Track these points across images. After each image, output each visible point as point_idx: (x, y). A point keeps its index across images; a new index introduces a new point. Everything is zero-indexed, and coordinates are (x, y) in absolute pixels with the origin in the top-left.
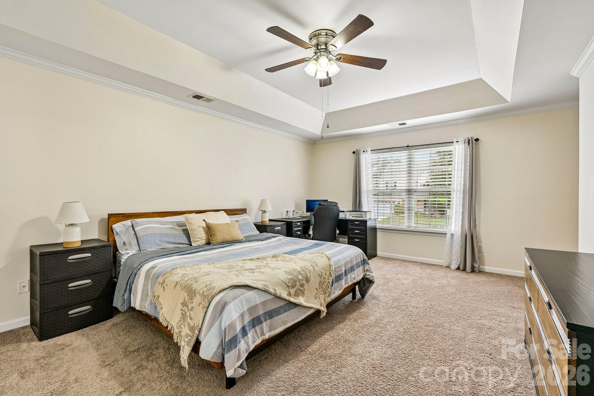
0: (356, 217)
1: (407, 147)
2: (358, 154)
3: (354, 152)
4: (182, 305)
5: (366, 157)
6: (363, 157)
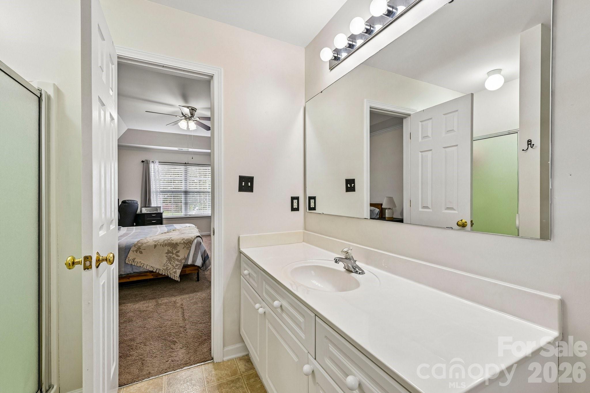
1: (185, 164)
2: (148, 163)
3: (143, 162)
4: (167, 253)
5: (154, 166)
6: (152, 166)
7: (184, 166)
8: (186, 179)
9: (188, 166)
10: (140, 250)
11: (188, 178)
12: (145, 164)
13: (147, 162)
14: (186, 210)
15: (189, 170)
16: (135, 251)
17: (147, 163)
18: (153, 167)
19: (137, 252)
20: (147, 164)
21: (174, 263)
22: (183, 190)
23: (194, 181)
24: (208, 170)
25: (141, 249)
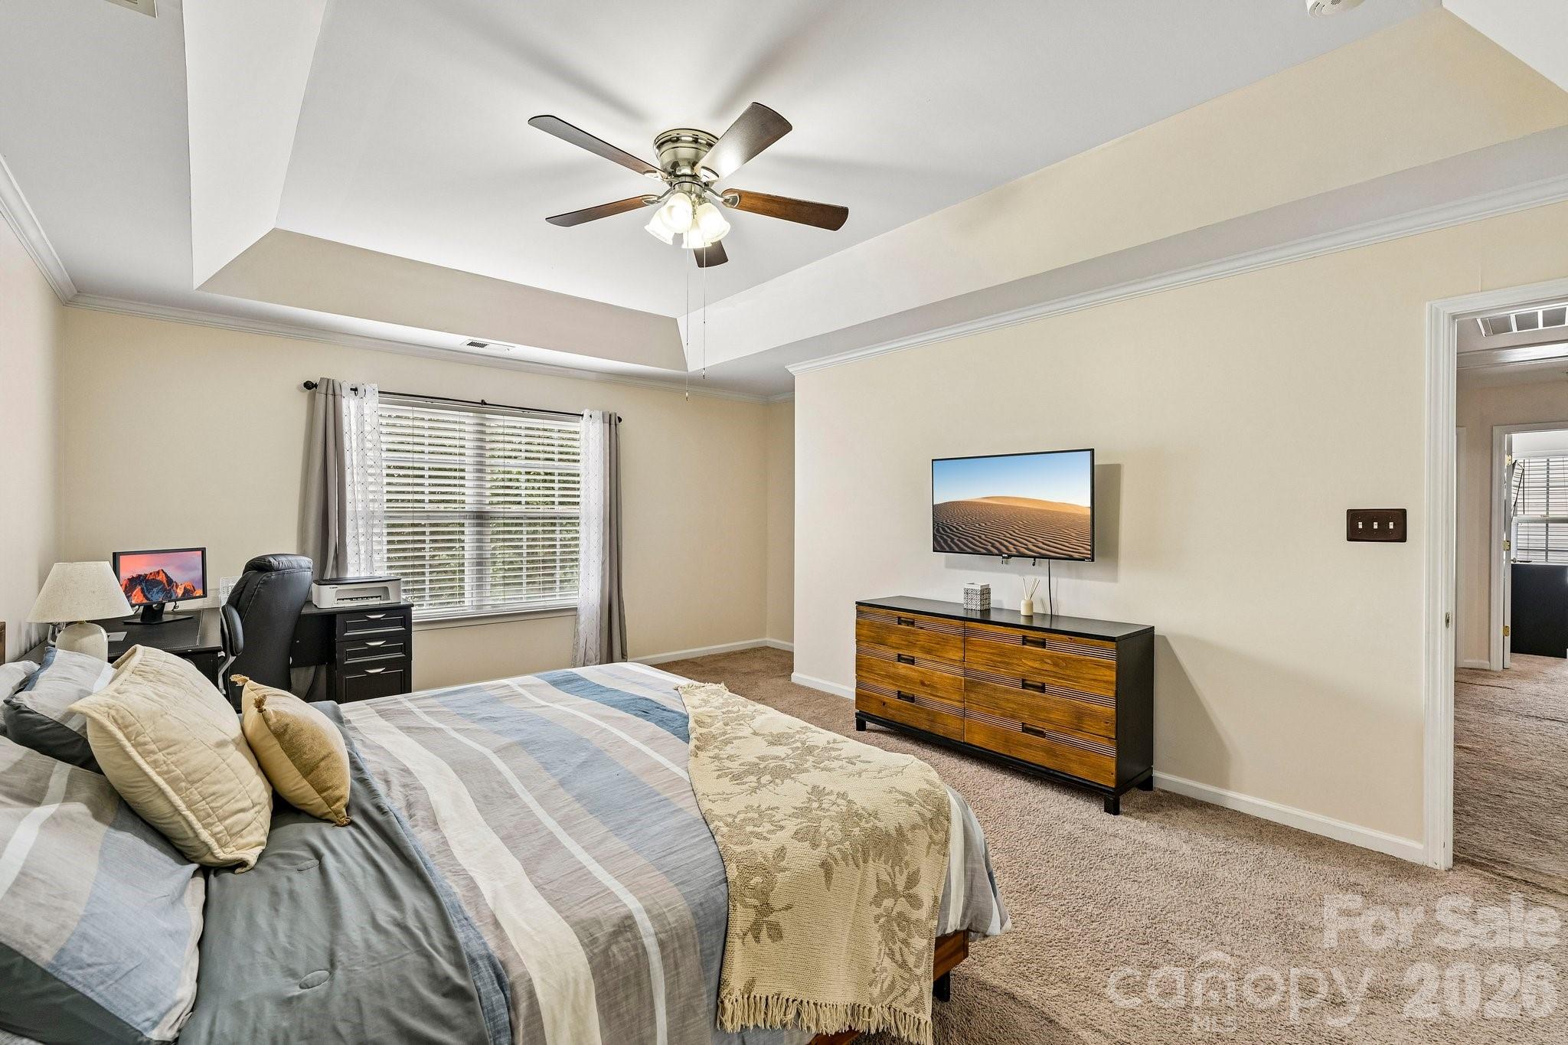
0: (351, 599)
1: (480, 405)
2: (334, 395)
3: (309, 385)
4: (877, 901)
5: (360, 408)
6: (349, 405)
7: (471, 414)
8: (481, 464)
9: (487, 416)
10: (772, 918)
11: (488, 461)
12: (323, 396)
13: (331, 386)
14: (480, 587)
15: (494, 430)
16: (750, 929)
17: (330, 391)
18: (353, 411)
19: (757, 939)
20: (330, 398)
21: (905, 950)
22: (468, 508)
23: (509, 473)
24: (559, 431)
25: (772, 910)
